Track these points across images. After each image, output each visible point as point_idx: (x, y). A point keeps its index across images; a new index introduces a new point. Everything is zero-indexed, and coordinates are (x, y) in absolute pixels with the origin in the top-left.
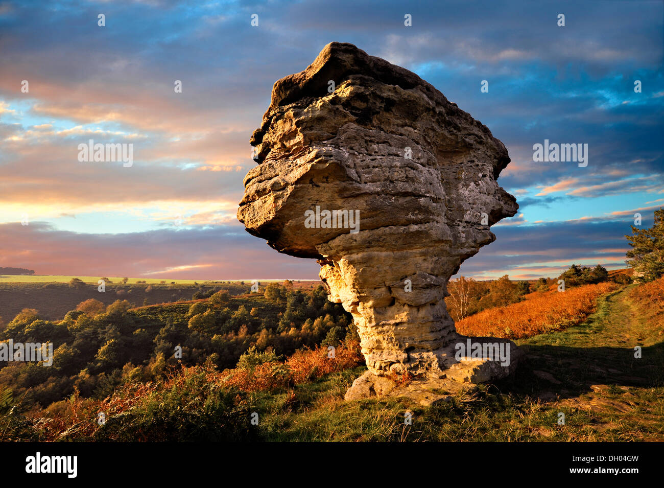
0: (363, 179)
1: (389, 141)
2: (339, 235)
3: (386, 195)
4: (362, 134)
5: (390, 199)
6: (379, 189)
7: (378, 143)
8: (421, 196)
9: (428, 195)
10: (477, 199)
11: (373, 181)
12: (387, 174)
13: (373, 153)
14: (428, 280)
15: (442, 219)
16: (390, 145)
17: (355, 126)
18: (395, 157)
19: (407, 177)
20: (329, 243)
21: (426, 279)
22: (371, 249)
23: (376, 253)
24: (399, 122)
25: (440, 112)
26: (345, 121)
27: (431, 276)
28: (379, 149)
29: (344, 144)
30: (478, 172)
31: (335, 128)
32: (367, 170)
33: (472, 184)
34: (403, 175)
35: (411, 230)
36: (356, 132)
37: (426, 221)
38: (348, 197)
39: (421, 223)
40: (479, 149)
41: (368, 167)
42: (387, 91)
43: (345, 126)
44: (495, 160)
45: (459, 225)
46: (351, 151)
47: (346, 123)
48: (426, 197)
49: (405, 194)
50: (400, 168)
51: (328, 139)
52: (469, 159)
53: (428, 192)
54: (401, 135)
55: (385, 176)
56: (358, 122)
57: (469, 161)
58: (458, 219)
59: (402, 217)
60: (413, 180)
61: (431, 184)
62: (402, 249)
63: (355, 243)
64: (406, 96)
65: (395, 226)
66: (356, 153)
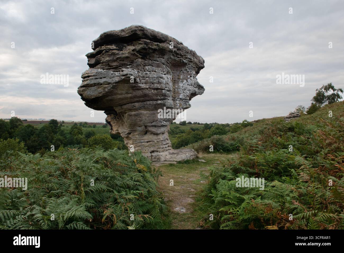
0: (142, 82)
1: (153, 65)
2: (128, 104)
3: (150, 89)
4: (143, 63)
5: (151, 91)
6: (148, 87)
7: (148, 66)
8: (163, 89)
9: (166, 89)
10: (186, 88)
11: (145, 83)
12: (151, 81)
13: (146, 70)
14: (162, 123)
15: (171, 98)
16: (153, 66)
17: (140, 60)
18: (155, 73)
19: (159, 82)
20: (122, 107)
21: (161, 123)
22: (141, 110)
23: (142, 112)
24: (158, 56)
25: (174, 51)
26: (136, 58)
27: (164, 122)
28: (149, 69)
29: (136, 67)
30: (188, 75)
31: (133, 60)
32: (143, 78)
33: (185, 81)
34: (157, 81)
35: (158, 103)
36: (141, 63)
37: (164, 99)
38: (135, 90)
39: (162, 100)
40: (190, 64)
41: (144, 77)
42: (154, 45)
43: (137, 60)
44: (196, 69)
45: (177, 100)
46: (138, 70)
47: (137, 59)
48: (165, 90)
49: (157, 89)
50: (156, 78)
51: (129, 65)
52: (185, 69)
53: (166, 87)
54: (158, 61)
55: (150, 81)
56: (142, 58)
57: (185, 70)
58: (177, 98)
59: (155, 97)
60: (161, 83)
61: (167, 84)
62: (153, 110)
63: (134, 107)
64: (162, 47)
65: (152, 101)
66: (140, 71)
